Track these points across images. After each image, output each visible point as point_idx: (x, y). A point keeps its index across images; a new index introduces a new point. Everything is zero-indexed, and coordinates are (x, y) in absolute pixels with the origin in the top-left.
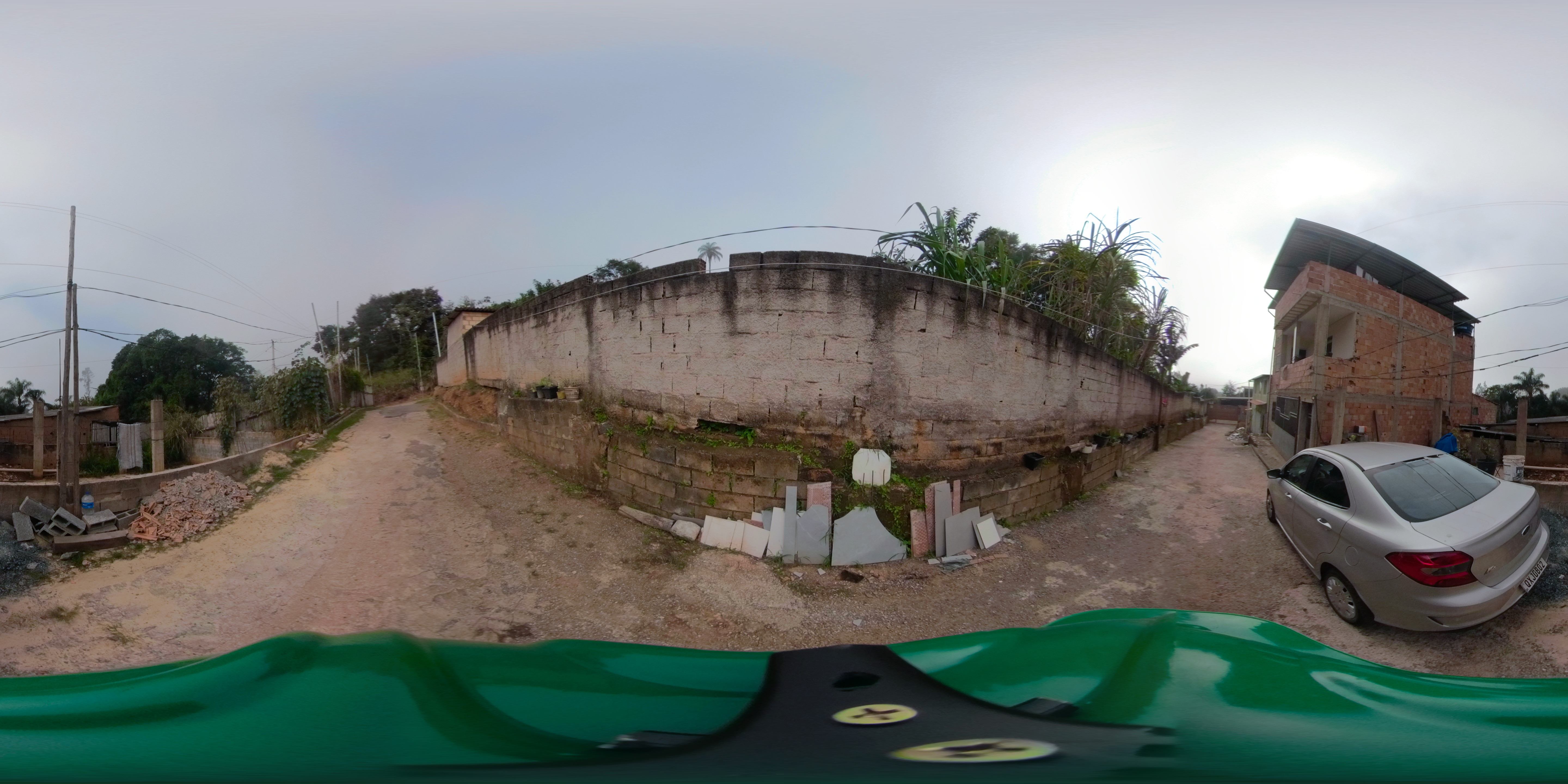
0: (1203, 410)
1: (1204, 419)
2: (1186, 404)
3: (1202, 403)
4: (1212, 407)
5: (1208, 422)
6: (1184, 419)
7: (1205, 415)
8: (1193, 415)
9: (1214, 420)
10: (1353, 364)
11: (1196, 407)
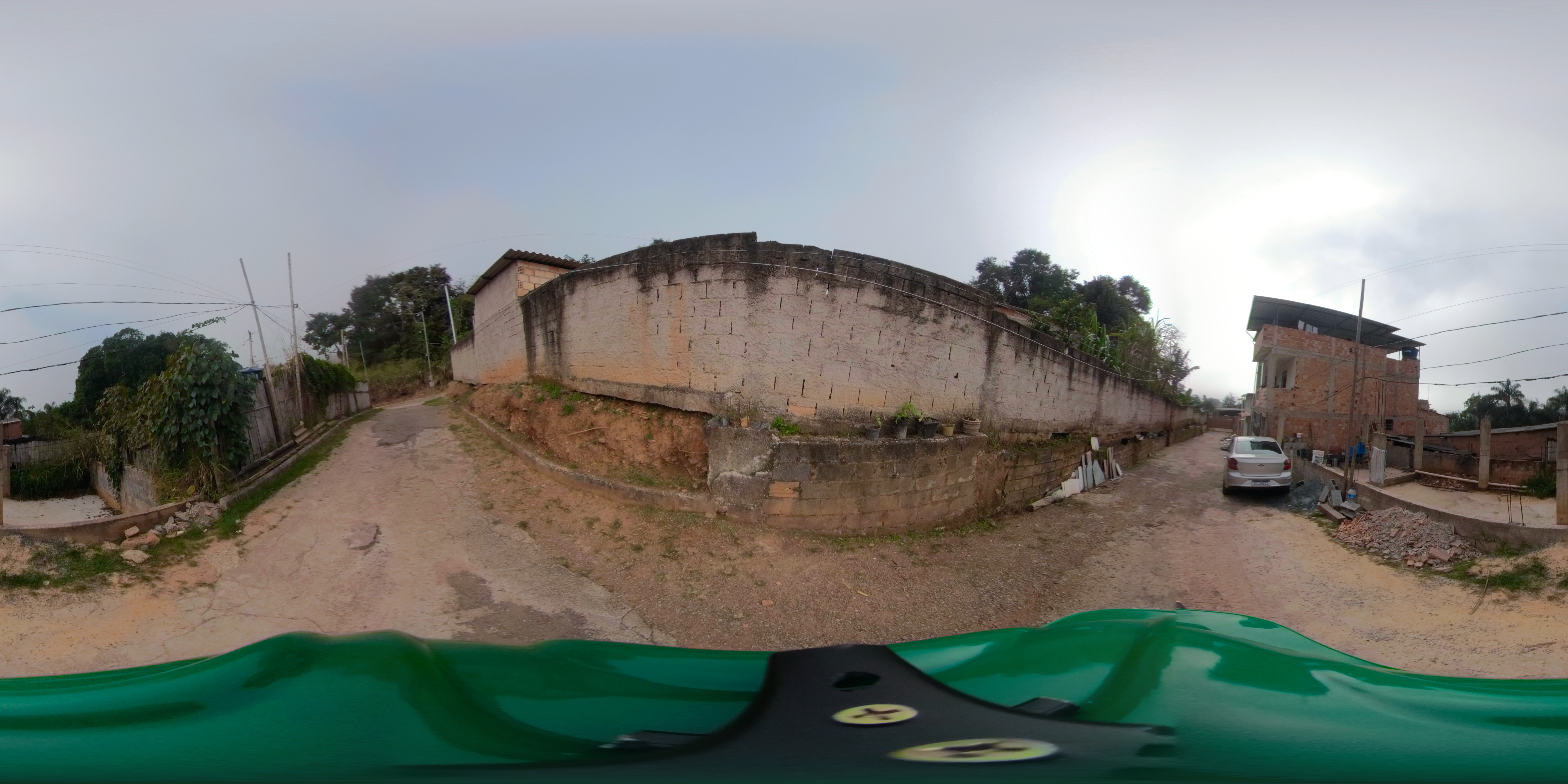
0: (1203, 419)
1: (1204, 427)
2: (1189, 414)
3: (1202, 414)
4: (1211, 417)
5: (1207, 430)
6: (1187, 426)
7: (1205, 424)
8: (1194, 423)
9: (1212, 429)
10: (1294, 392)
11: (1197, 417)
